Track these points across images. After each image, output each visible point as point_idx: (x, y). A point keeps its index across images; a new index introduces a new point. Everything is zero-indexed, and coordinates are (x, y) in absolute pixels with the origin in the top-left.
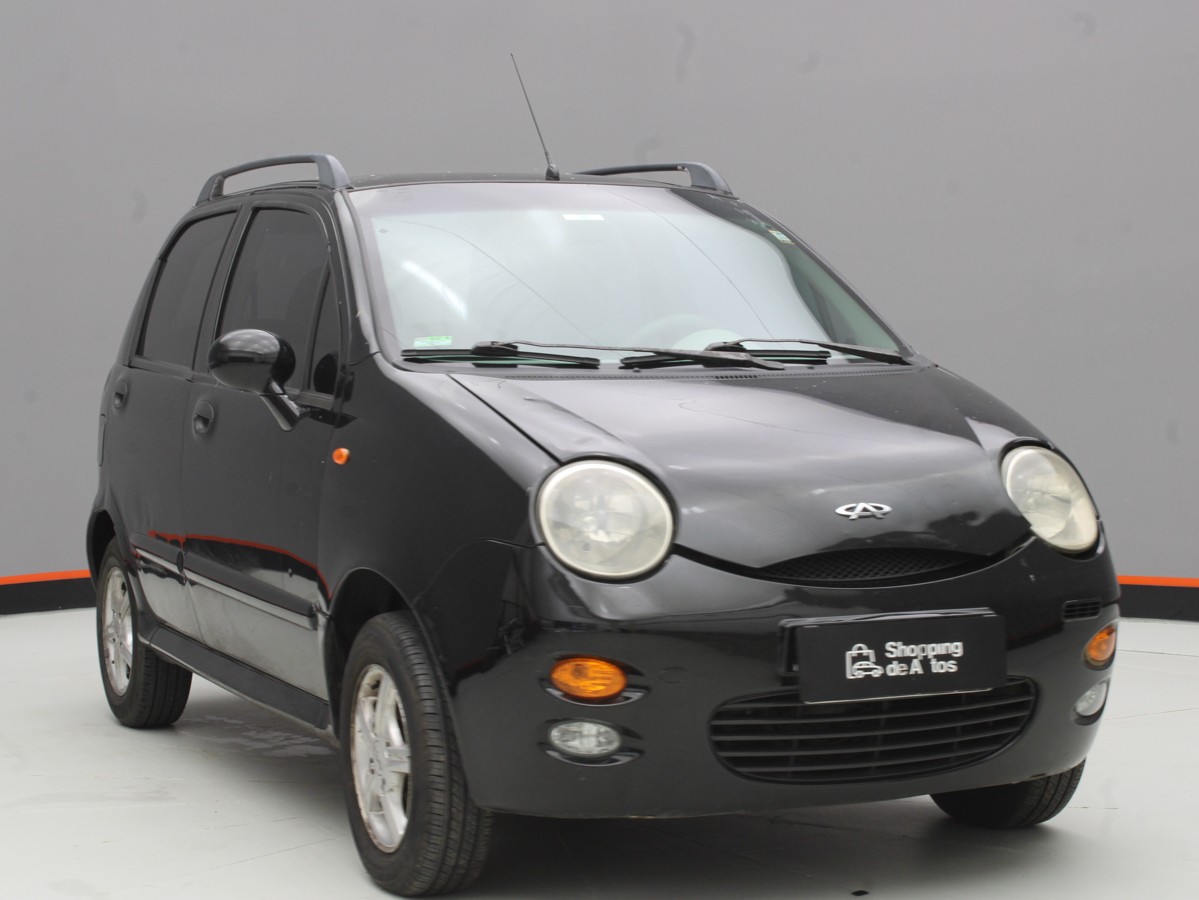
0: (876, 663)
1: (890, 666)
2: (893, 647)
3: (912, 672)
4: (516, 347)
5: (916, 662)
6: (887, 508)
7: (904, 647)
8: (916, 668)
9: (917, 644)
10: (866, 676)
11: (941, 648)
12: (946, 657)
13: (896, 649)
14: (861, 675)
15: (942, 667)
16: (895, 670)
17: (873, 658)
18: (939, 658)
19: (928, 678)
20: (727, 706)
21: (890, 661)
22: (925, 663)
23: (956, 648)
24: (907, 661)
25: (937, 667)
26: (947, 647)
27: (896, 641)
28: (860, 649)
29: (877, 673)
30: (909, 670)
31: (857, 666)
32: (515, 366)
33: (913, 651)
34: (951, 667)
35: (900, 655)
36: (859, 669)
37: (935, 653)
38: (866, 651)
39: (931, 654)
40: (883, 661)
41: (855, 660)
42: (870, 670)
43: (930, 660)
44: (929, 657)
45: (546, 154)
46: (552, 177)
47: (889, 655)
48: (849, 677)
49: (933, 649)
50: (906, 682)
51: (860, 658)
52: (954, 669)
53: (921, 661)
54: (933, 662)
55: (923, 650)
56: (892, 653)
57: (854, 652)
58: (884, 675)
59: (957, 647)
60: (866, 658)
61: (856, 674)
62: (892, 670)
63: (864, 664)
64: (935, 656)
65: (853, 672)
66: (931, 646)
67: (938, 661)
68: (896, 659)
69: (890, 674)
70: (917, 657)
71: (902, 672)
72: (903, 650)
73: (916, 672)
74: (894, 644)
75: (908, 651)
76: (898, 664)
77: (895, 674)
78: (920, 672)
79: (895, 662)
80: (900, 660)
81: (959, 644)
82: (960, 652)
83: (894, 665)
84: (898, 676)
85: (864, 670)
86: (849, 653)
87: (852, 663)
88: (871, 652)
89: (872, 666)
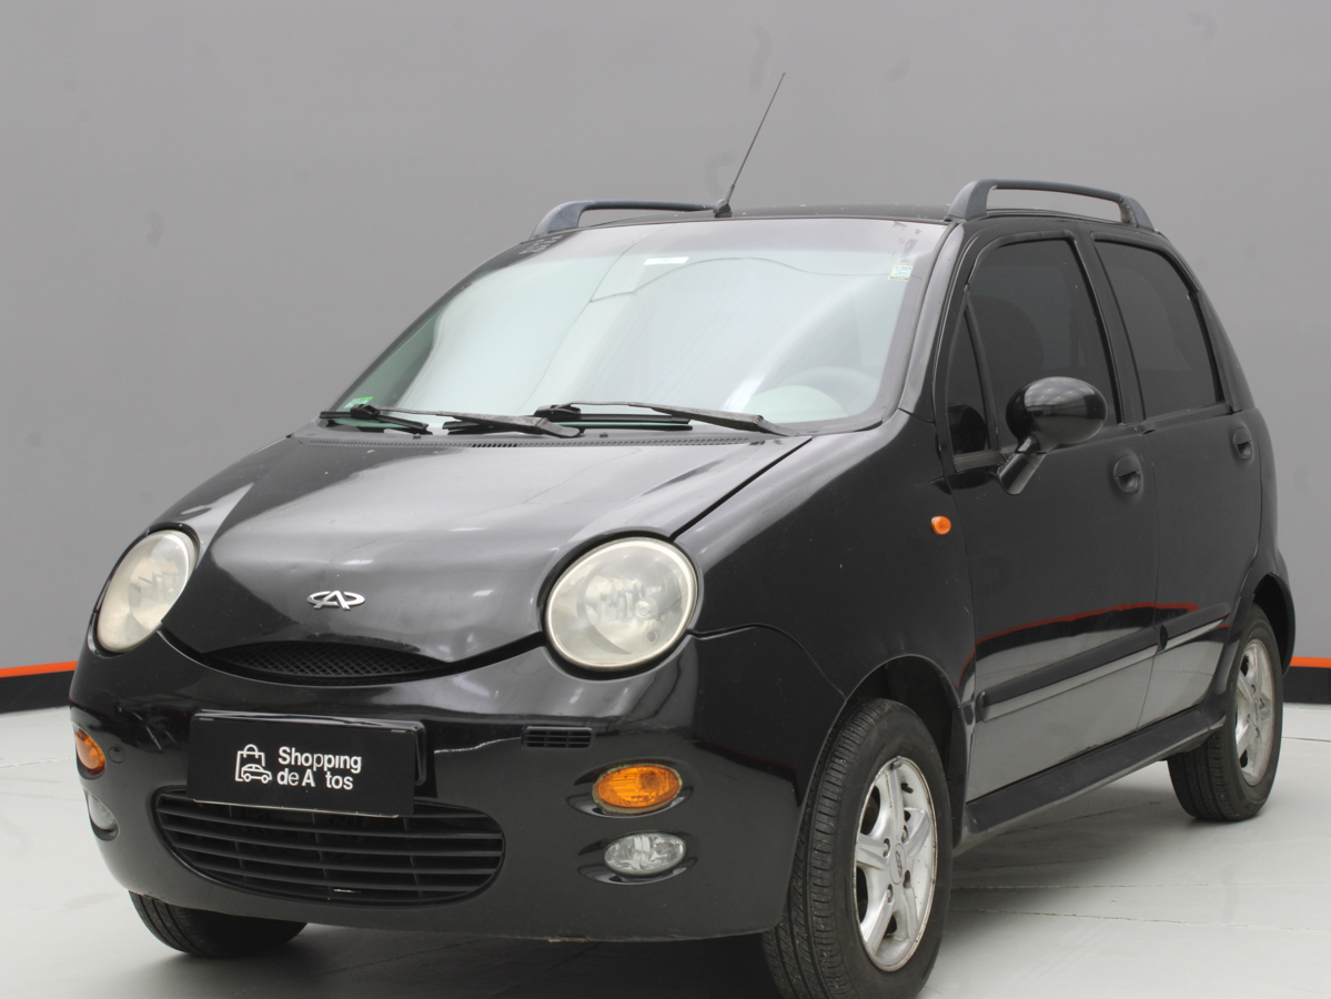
0: (265, 768)
1: (280, 774)
2: (285, 751)
3: (304, 783)
5: (309, 772)
6: (360, 599)
7: (298, 754)
8: (309, 779)
9: (313, 753)
10: (253, 780)
11: (338, 761)
12: (344, 772)
13: (288, 754)
14: (248, 778)
15: (337, 782)
16: (286, 778)
17: (263, 764)
18: (334, 771)
19: (320, 793)
20: (163, 795)
21: (282, 768)
22: (319, 775)
23: (355, 764)
24: (301, 770)
25: (331, 782)
26: (345, 761)
27: (291, 747)
28: (251, 749)
29: (266, 778)
30: (301, 780)
31: (244, 769)
33: (307, 760)
34: (348, 784)
35: (293, 763)
36: (245, 772)
37: (331, 766)
38: (257, 754)
39: (326, 766)
40: (274, 766)
41: (244, 761)
42: (260, 774)
43: (326, 773)
44: (325, 769)
45: (733, 187)
46: (724, 212)
47: (281, 761)
48: (237, 779)
49: (329, 761)
50: (296, 794)
51: (251, 759)
52: (351, 786)
53: (314, 773)
54: (328, 776)
55: (319, 760)
56: (285, 759)
57: (245, 753)
58: (274, 782)
59: (356, 762)
60: (258, 761)
61: (244, 777)
62: (282, 778)
63: (254, 767)
64: (329, 769)
65: (243, 774)
66: (327, 757)
67: (333, 775)
68: (289, 766)
69: (280, 782)
70: (311, 767)
71: (294, 781)
72: (296, 758)
73: (308, 784)
74: (288, 749)
75: (301, 760)
76: (290, 772)
77: (285, 782)
78: (313, 785)
79: (287, 770)
80: (293, 768)
81: (359, 759)
82: (357, 769)
83: (286, 773)
84: (288, 786)
85: (253, 774)
86: (239, 753)
87: (242, 765)
88: (263, 754)
89: (262, 770)
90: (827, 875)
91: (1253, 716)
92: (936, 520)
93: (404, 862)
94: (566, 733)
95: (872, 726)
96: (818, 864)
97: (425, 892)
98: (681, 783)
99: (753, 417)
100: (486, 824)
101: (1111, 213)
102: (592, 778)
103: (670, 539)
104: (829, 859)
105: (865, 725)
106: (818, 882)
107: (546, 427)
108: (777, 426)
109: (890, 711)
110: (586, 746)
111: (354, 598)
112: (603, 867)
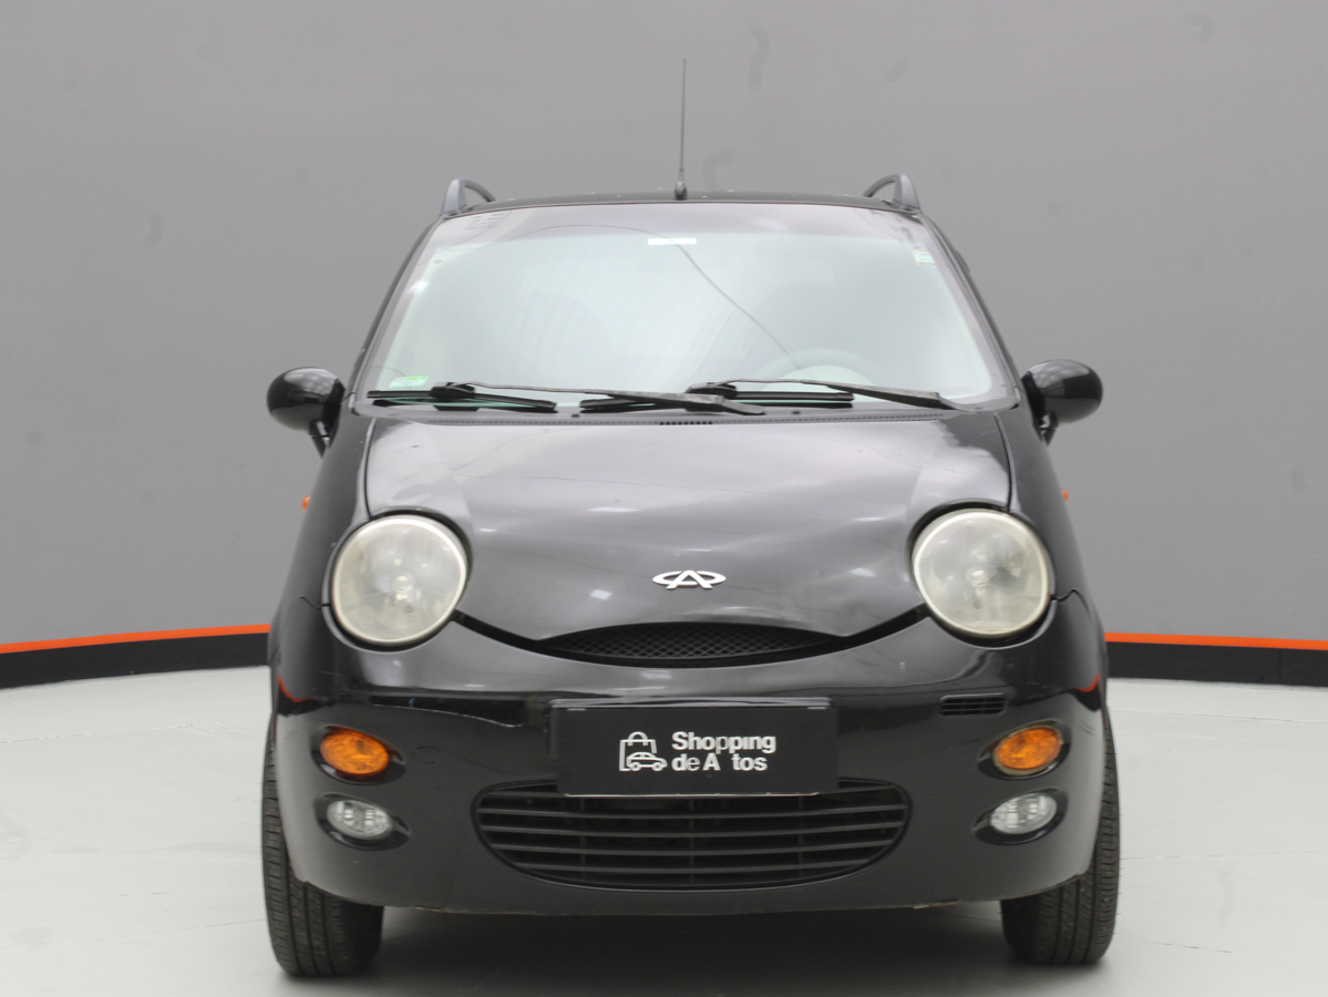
0: (657, 755)
1: (676, 761)
2: (680, 737)
3: (706, 768)
4: (472, 389)
5: (711, 756)
6: (719, 578)
7: (697, 738)
8: (712, 763)
9: (715, 736)
10: (643, 768)
11: (747, 743)
12: (755, 753)
13: (684, 740)
14: (636, 767)
15: (747, 764)
16: (683, 764)
17: (654, 750)
18: (743, 753)
19: (727, 776)
20: (492, 793)
21: (678, 753)
22: (725, 758)
23: (768, 744)
24: (702, 755)
25: (739, 764)
26: (755, 742)
27: (687, 732)
28: (638, 737)
29: (660, 765)
30: (702, 765)
31: (631, 757)
32: (475, 409)
33: (708, 743)
34: (760, 765)
35: (691, 748)
36: (633, 761)
37: (738, 748)
38: (645, 741)
39: (733, 749)
40: (667, 751)
41: (629, 750)
42: (651, 762)
43: (731, 755)
44: (731, 751)
45: (682, 170)
46: (681, 197)
47: (676, 747)
48: (622, 769)
49: (736, 743)
50: (698, 779)
51: (638, 747)
52: (764, 767)
53: (718, 756)
54: (736, 758)
55: (723, 743)
56: (680, 744)
57: (630, 741)
58: (669, 769)
59: (768, 742)
60: (648, 749)
61: (631, 765)
62: (679, 764)
63: (643, 755)
64: (737, 751)
65: (630, 764)
66: (733, 739)
67: (741, 756)
68: (686, 751)
69: (676, 768)
70: (713, 751)
71: (693, 767)
72: (695, 742)
73: (712, 768)
74: (683, 734)
75: (701, 744)
76: (688, 757)
77: (683, 768)
78: (717, 768)
79: (684, 756)
80: (690, 753)
81: (772, 739)
82: (772, 748)
83: (683, 758)
84: (687, 772)
85: (642, 762)
86: (623, 742)
87: (627, 754)
88: (653, 741)
89: (653, 758)
93: (792, 840)
94: (980, 700)
97: (804, 870)
98: (1062, 742)
99: (931, 394)
103: (1006, 511)
110: (999, 711)
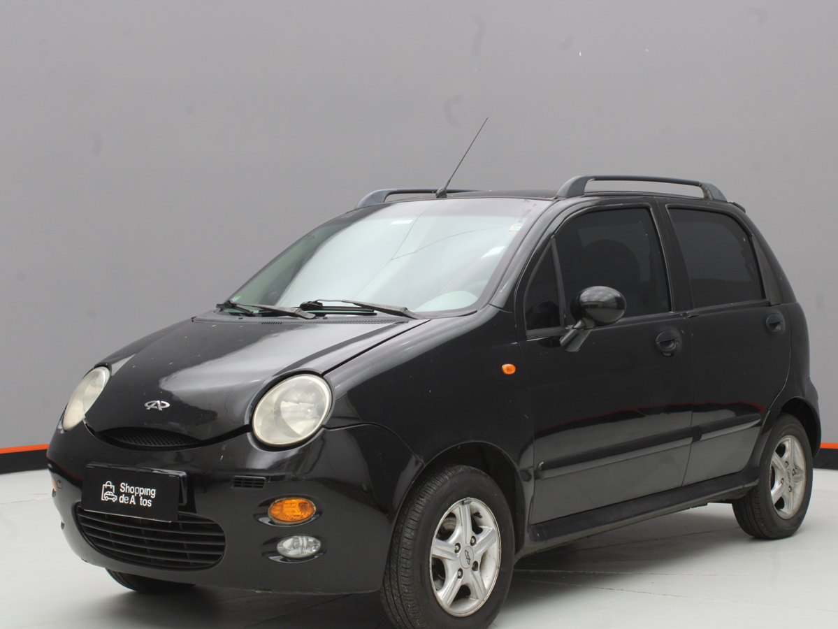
0: (115, 494)
1: (120, 497)
2: (123, 486)
3: (131, 503)
5: (133, 497)
6: (167, 406)
7: (129, 487)
8: (133, 501)
9: (135, 486)
10: (109, 500)
11: (146, 491)
12: (148, 497)
13: (125, 487)
14: (107, 499)
15: (145, 502)
16: (123, 499)
17: (114, 491)
18: (144, 497)
19: (137, 509)
21: (121, 494)
22: (137, 498)
23: (152, 493)
24: (129, 495)
25: (142, 502)
26: (149, 491)
28: (109, 484)
29: (114, 500)
30: (129, 501)
31: (106, 494)
33: (132, 490)
34: (149, 503)
35: (126, 491)
38: (111, 486)
39: (141, 494)
40: (118, 493)
41: (105, 490)
42: (112, 497)
43: (140, 497)
44: (139, 495)
45: (449, 181)
46: (442, 196)
47: (121, 490)
48: (102, 499)
49: (142, 491)
50: (127, 508)
51: (108, 489)
52: (150, 505)
53: (135, 497)
54: (141, 499)
55: (137, 490)
56: (123, 489)
57: (105, 485)
58: (118, 501)
59: (153, 492)
60: (111, 490)
62: (122, 499)
63: (109, 493)
64: (142, 495)
65: (105, 497)
66: (141, 489)
67: (143, 498)
68: (124, 493)
69: (121, 502)
70: (134, 494)
71: (126, 501)
72: (128, 489)
74: (124, 484)
75: (130, 491)
76: (125, 496)
77: (123, 502)
78: (134, 503)
79: (123, 495)
80: (126, 494)
81: (154, 490)
82: (153, 496)
83: (123, 497)
84: (124, 504)
85: (109, 497)
87: (105, 492)
88: (114, 486)
89: (113, 495)
90: (409, 562)
91: (787, 479)
92: (505, 367)
93: (180, 546)
94: (252, 479)
95: (447, 480)
96: (404, 555)
97: (194, 563)
98: (315, 508)
99: (402, 309)
100: (216, 528)
101: (697, 193)
102: (268, 503)
103: (321, 376)
104: (410, 553)
105: (442, 480)
106: (404, 565)
107: (299, 314)
108: (414, 314)
109: (462, 472)
110: (262, 487)
111: (165, 405)
112: (276, 553)
